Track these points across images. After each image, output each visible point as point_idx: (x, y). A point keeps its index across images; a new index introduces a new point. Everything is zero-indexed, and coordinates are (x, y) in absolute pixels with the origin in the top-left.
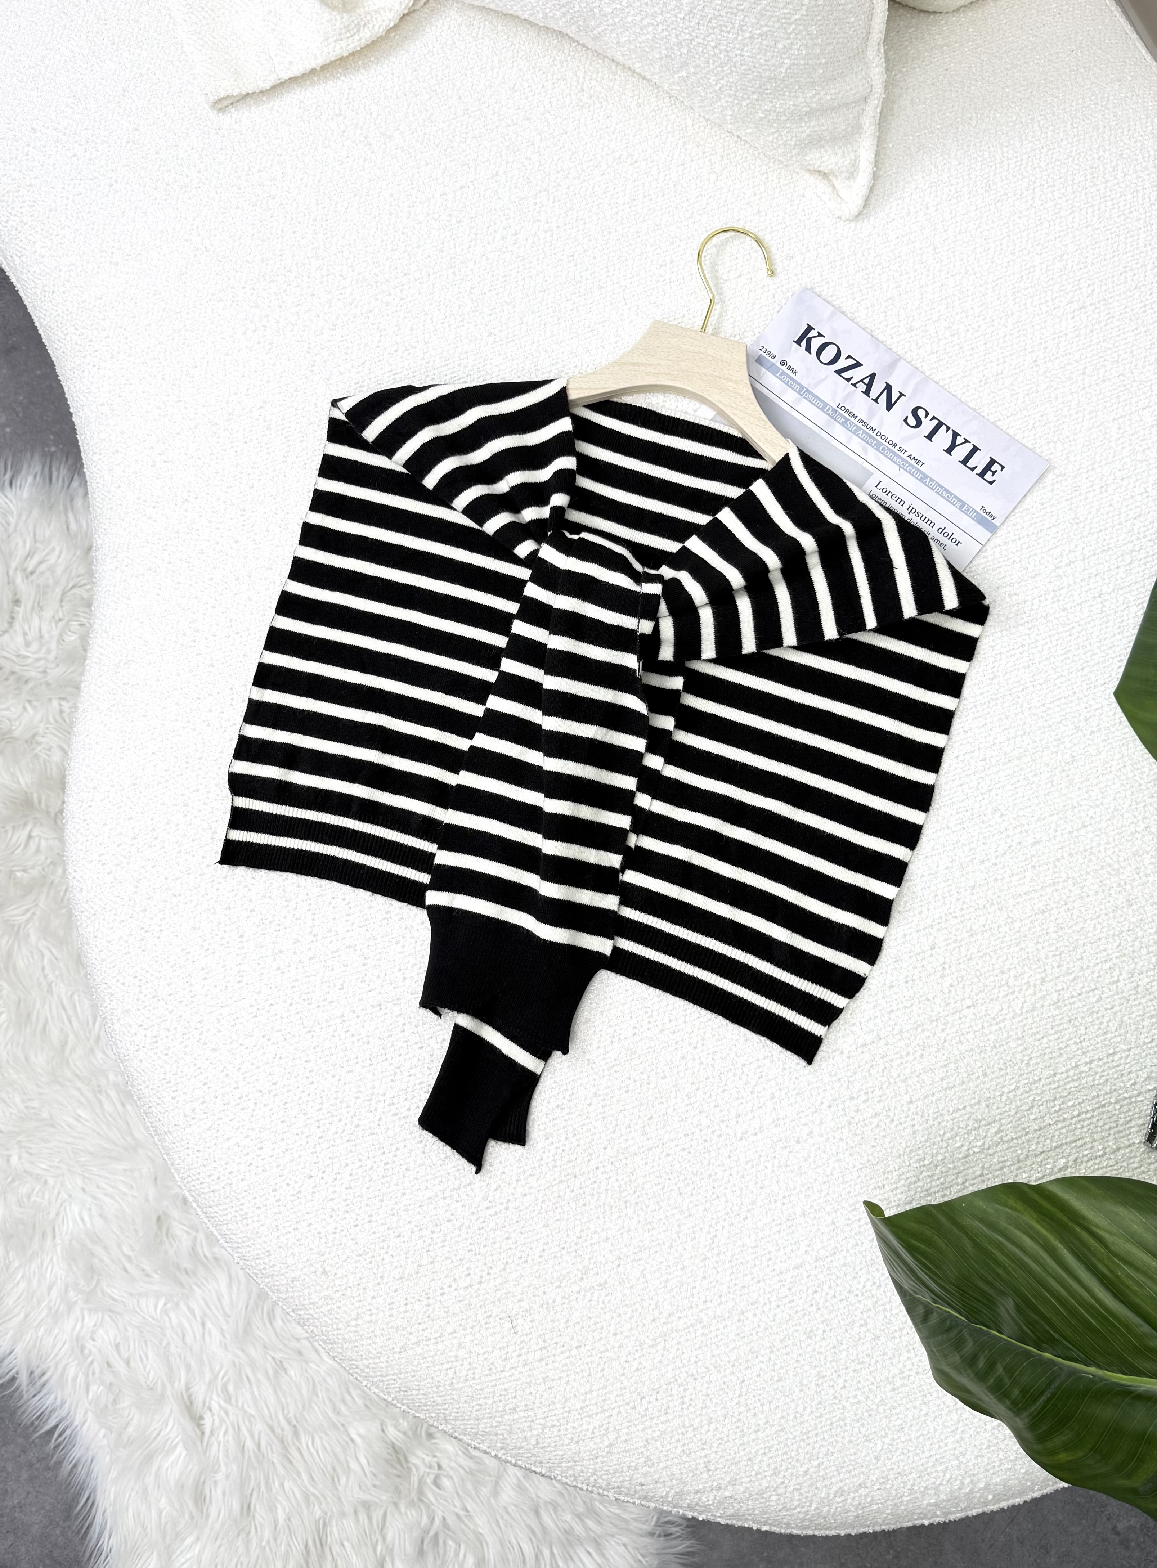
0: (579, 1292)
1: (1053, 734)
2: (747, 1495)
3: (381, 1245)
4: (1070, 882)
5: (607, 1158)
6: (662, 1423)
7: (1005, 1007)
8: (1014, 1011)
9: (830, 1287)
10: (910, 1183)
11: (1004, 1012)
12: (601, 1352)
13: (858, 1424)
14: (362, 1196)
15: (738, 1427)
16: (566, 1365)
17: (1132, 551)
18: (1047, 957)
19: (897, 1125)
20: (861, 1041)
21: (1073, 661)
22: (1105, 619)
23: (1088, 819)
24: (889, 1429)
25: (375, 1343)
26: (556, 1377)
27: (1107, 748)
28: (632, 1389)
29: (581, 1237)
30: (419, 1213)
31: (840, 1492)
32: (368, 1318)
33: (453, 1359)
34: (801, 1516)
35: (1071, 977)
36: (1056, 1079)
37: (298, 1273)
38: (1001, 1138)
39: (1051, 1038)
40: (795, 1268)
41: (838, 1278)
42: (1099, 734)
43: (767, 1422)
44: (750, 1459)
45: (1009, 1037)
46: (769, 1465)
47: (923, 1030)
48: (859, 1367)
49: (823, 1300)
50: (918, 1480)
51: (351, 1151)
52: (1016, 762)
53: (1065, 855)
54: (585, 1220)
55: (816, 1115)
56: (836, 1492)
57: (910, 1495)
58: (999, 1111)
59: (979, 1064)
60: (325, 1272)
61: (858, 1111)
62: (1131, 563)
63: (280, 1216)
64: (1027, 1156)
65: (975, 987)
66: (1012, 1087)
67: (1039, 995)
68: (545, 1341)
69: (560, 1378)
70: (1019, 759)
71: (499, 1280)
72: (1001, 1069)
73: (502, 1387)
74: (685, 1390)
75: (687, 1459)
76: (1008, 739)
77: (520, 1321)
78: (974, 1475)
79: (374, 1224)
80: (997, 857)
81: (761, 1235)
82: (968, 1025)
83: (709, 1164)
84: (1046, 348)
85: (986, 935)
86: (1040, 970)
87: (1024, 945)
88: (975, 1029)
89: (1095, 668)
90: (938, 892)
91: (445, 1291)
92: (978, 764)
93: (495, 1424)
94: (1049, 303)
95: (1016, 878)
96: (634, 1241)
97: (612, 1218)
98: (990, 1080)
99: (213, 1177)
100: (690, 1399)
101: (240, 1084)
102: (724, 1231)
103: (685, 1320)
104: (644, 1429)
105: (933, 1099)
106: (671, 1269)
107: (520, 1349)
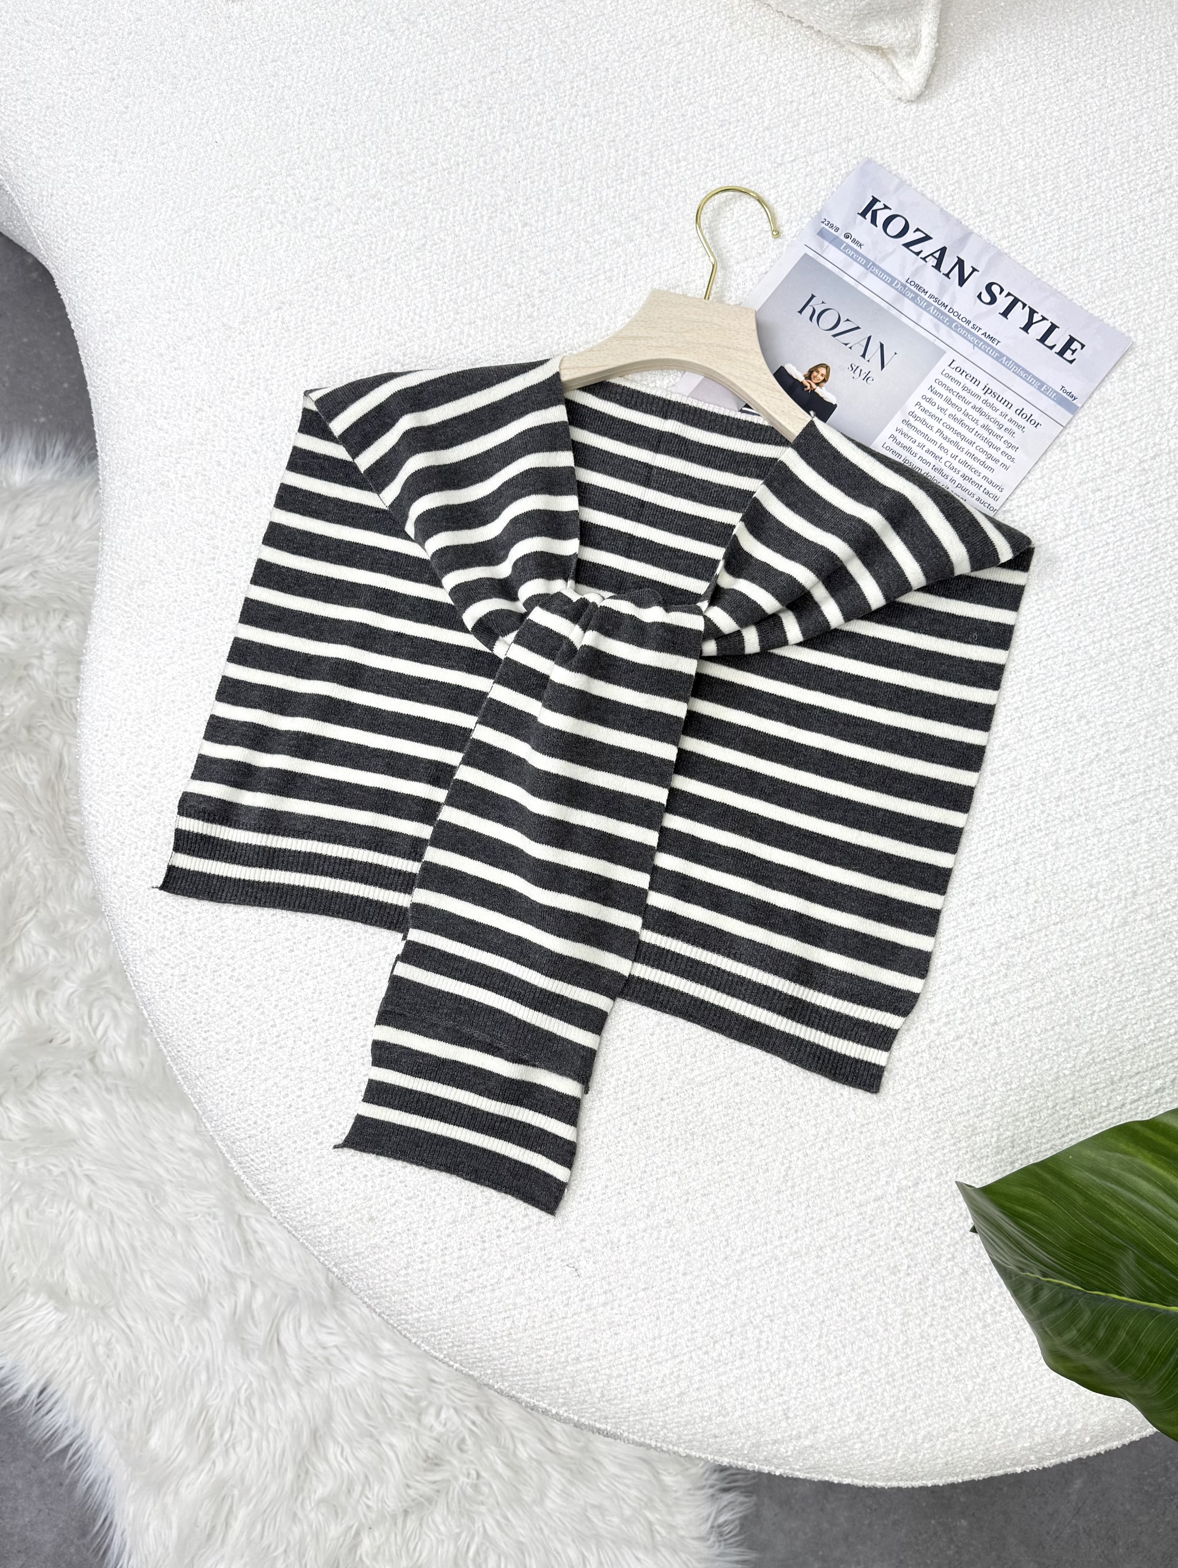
0: (645, 1231)
1: (1141, 635)
2: (829, 1443)
3: (432, 1186)
4: (1162, 790)
5: (671, 1088)
6: (737, 1368)
7: (1095, 921)
8: (1104, 926)
9: (914, 1220)
10: (997, 1108)
11: (1094, 927)
12: (671, 1294)
15: (819, 1371)
16: (632, 1308)
18: (1138, 870)
19: (980, 1049)
21: (1161, 559)
24: (980, 1368)
25: (427, 1293)
28: (704, 1332)
31: (930, 1437)
32: (419, 1266)
33: (511, 1307)
34: (887, 1464)
35: (1165, 890)
36: (1150, 996)
37: (343, 1221)
38: (1093, 1059)
39: (1145, 953)
40: (875, 1200)
41: (922, 1209)
43: (850, 1364)
44: (832, 1405)
45: (1099, 954)
46: (852, 1411)
47: (1007, 949)
48: (947, 1304)
49: (905, 1234)
50: (1011, 1422)
52: (1102, 666)
53: (1156, 761)
54: (650, 1153)
56: (925, 1437)
57: (1003, 1438)
58: (1090, 1031)
59: (1068, 982)
63: (323, 1160)
64: (1121, 1078)
66: (1104, 1006)
67: (1130, 909)
68: (609, 1284)
69: (627, 1323)
70: (1105, 663)
72: (1090, 987)
73: (564, 1335)
74: (761, 1332)
75: (766, 1407)
76: (1094, 642)
77: (583, 1263)
78: (1070, 1415)
81: (837, 1166)
82: (1054, 942)
84: (1123, 233)
85: (1073, 848)
86: (1131, 883)
87: (1114, 858)
88: (1063, 946)
90: (1022, 805)
91: (501, 1233)
92: (1064, 669)
93: (556, 1377)
94: (1126, 186)
95: (1105, 787)
96: (704, 1175)
97: (679, 1151)
98: (1081, 999)
99: (250, 1122)
100: (768, 1342)
101: (277, 1022)
102: (799, 1162)
103: (760, 1257)
104: (718, 1375)
105: (1020, 1020)
106: (743, 1204)
107: (583, 1293)
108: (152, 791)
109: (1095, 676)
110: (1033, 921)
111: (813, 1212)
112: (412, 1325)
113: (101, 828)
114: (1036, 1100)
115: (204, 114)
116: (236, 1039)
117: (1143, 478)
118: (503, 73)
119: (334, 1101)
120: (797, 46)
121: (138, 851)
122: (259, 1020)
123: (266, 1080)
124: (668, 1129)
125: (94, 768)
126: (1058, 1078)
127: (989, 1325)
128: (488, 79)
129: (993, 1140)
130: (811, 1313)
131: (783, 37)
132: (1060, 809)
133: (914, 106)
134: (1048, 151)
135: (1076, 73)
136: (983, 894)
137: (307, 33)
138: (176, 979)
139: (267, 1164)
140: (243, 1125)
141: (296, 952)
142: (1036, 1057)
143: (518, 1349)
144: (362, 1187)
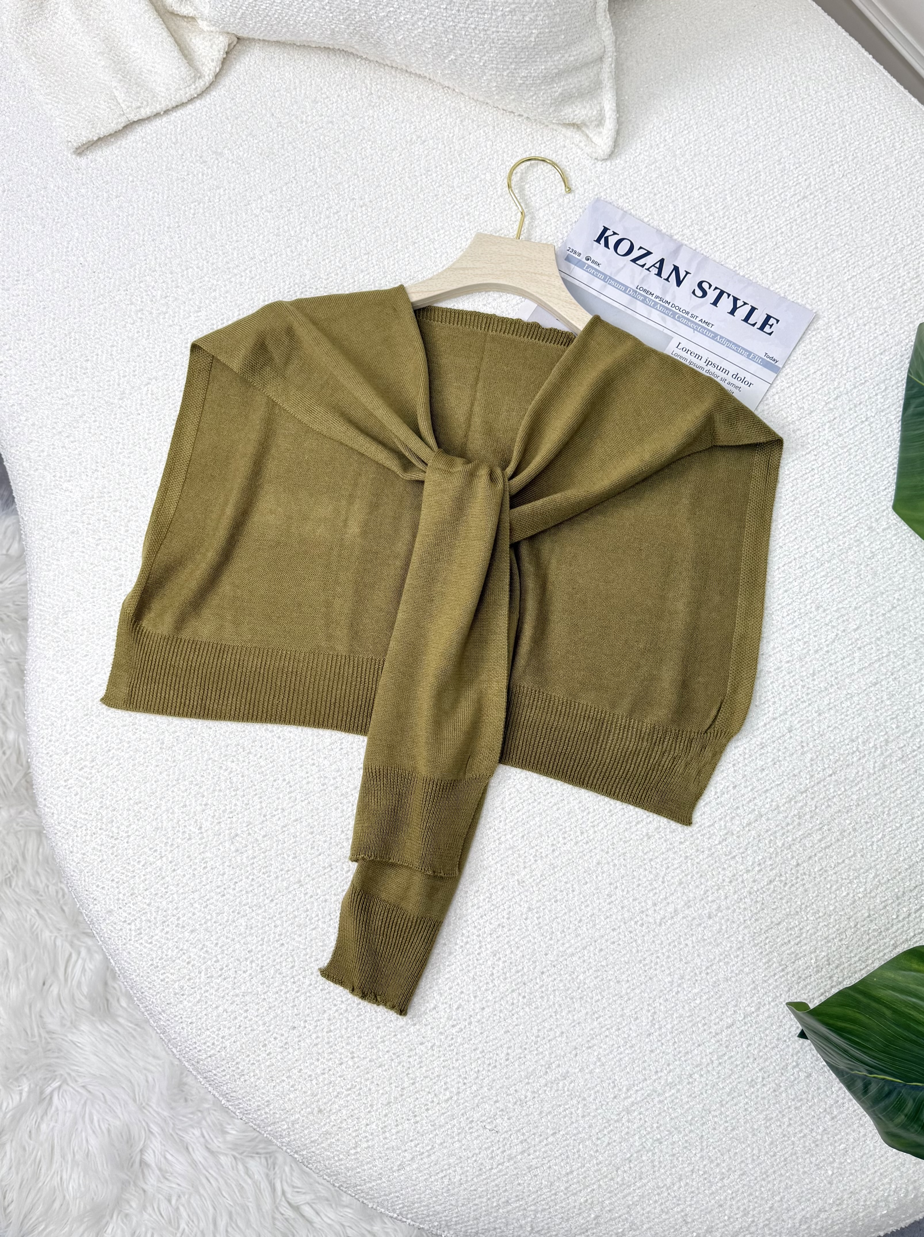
0: (546, 1085)
1: (852, 536)
3: (366, 1076)
4: (892, 656)
5: (549, 962)
6: (639, 1188)
7: (860, 769)
8: (868, 772)
9: (761, 1039)
10: (811, 935)
11: (860, 773)
12: (574, 1135)
13: (808, 1156)
14: (342, 1037)
15: (705, 1179)
16: (546, 1152)
17: (884, 381)
18: (886, 722)
19: (790, 888)
20: (745, 821)
21: (857, 475)
22: (874, 438)
23: (895, 601)
24: (836, 1154)
25: (376, 1166)
26: (539, 1165)
27: (899, 541)
29: (538, 1036)
30: (394, 1042)
31: (804, 1220)
32: (365, 1145)
33: (446, 1167)
35: (909, 735)
36: (914, 822)
37: (297, 1116)
38: (879, 881)
39: (904, 788)
40: (727, 1028)
42: (889, 531)
43: (730, 1169)
44: (721, 1206)
45: (868, 794)
46: (738, 1208)
47: (796, 802)
48: (799, 1104)
49: (756, 1052)
50: (869, 1196)
51: (326, 999)
52: (827, 565)
53: (883, 633)
54: (540, 1020)
55: (720, 891)
56: (801, 1220)
57: (864, 1210)
58: (873, 858)
59: (848, 822)
60: (320, 1111)
61: (754, 881)
62: (886, 389)
63: (273, 1067)
64: (904, 893)
65: (831, 757)
66: (880, 836)
67: (886, 754)
68: (523, 1134)
69: (542, 1165)
70: (828, 562)
71: (474, 1088)
72: (867, 823)
73: (493, 1184)
74: (653, 1154)
75: (667, 1217)
76: (817, 547)
78: (915, 1181)
79: (356, 1060)
80: (828, 646)
82: (832, 791)
83: (638, 952)
84: (782, 233)
85: (832, 712)
86: (882, 733)
87: (865, 715)
88: (839, 793)
89: (875, 478)
90: (786, 683)
91: (429, 1107)
92: (797, 571)
93: (492, 1220)
94: (778, 198)
95: (848, 659)
96: (586, 1031)
97: (563, 1014)
98: (861, 833)
99: (208, 1044)
100: (660, 1162)
101: (219, 957)
102: (662, 1007)
103: (643, 1092)
104: (624, 1197)
105: (816, 858)
106: (622, 1049)
107: (504, 1146)
108: (93, 779)
109: (823, 574)
110: (812, 776)
111: (680, 1047)
112: (368, 1194)
113: (55, 817)
114: (840, 923)
115: (68, 243)
116: (188, 977)
117: (831, 415)
118: (294, 182)
119: (275, 1017)
120: (513, 130)
121: (89, 832)
122: (204, 958)
123: (217, 1007)
124: (552, 997)
125: (44, 768)
126: (854, 902)
127: (836, 1117)
128: (284, 189)
129: (813, 961)
130: (691, 1131)
131: (502, 125)
132: (816, 683)
133: (608, 163)
134: (715, 181)
135: (726, 120)
136: (770, 760)
137: (140, 173)
138: (133, 933)
139: (228, 1077)
140: (204, 1047)
141: (228, 896)
142: (834, 887)
143: (457, 1201)
144: (308, 1085)
